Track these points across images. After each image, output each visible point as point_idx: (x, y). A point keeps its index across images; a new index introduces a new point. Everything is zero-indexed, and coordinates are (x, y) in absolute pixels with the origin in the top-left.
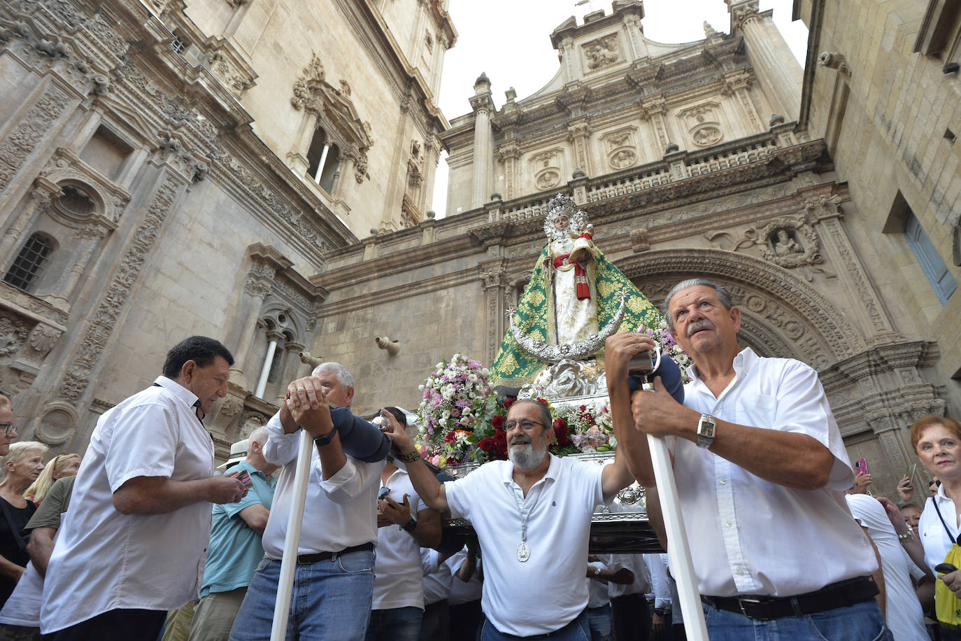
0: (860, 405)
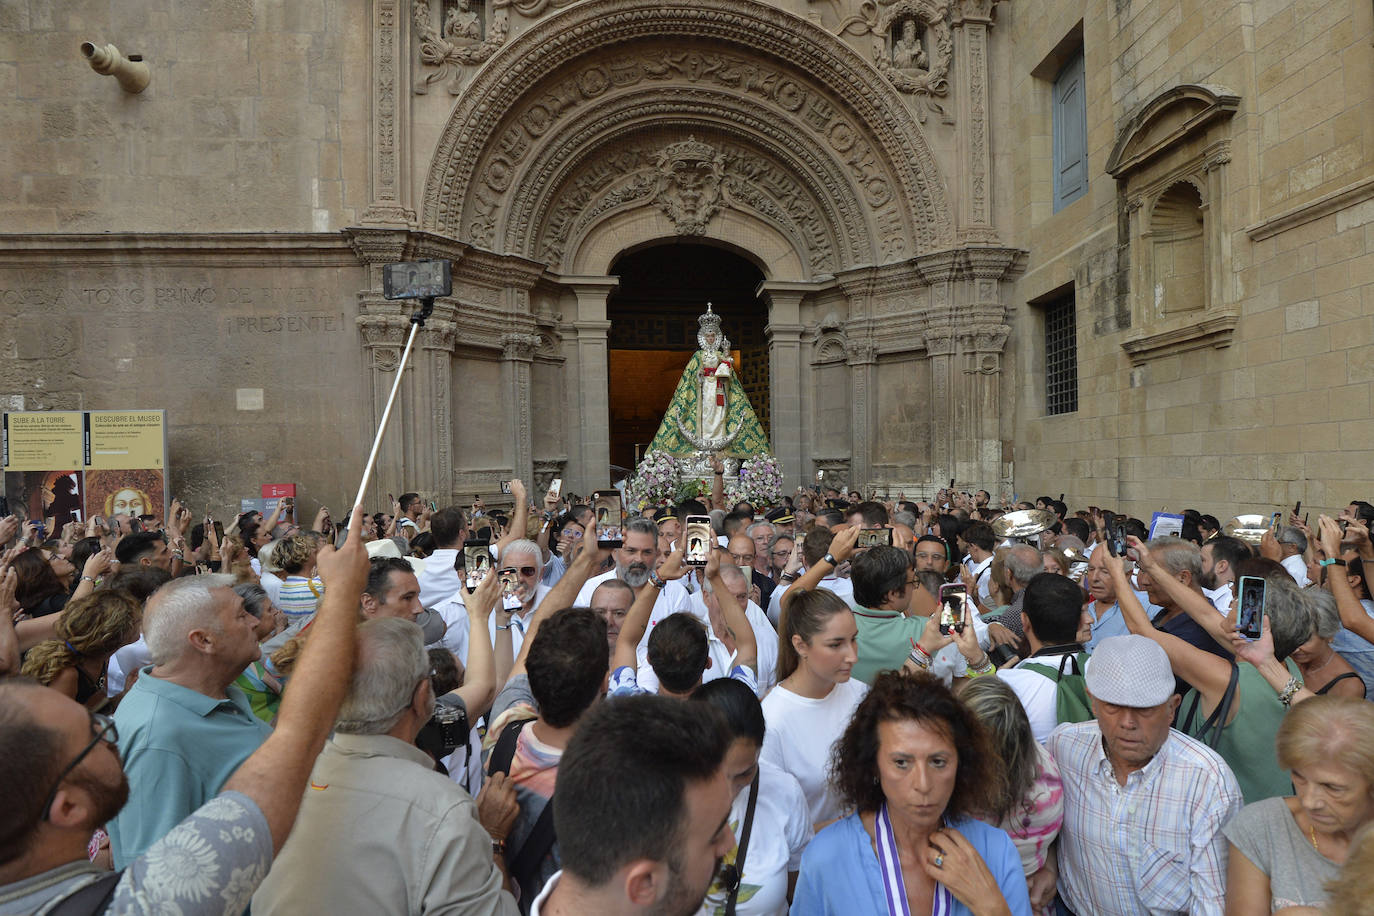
0: (924, 318)
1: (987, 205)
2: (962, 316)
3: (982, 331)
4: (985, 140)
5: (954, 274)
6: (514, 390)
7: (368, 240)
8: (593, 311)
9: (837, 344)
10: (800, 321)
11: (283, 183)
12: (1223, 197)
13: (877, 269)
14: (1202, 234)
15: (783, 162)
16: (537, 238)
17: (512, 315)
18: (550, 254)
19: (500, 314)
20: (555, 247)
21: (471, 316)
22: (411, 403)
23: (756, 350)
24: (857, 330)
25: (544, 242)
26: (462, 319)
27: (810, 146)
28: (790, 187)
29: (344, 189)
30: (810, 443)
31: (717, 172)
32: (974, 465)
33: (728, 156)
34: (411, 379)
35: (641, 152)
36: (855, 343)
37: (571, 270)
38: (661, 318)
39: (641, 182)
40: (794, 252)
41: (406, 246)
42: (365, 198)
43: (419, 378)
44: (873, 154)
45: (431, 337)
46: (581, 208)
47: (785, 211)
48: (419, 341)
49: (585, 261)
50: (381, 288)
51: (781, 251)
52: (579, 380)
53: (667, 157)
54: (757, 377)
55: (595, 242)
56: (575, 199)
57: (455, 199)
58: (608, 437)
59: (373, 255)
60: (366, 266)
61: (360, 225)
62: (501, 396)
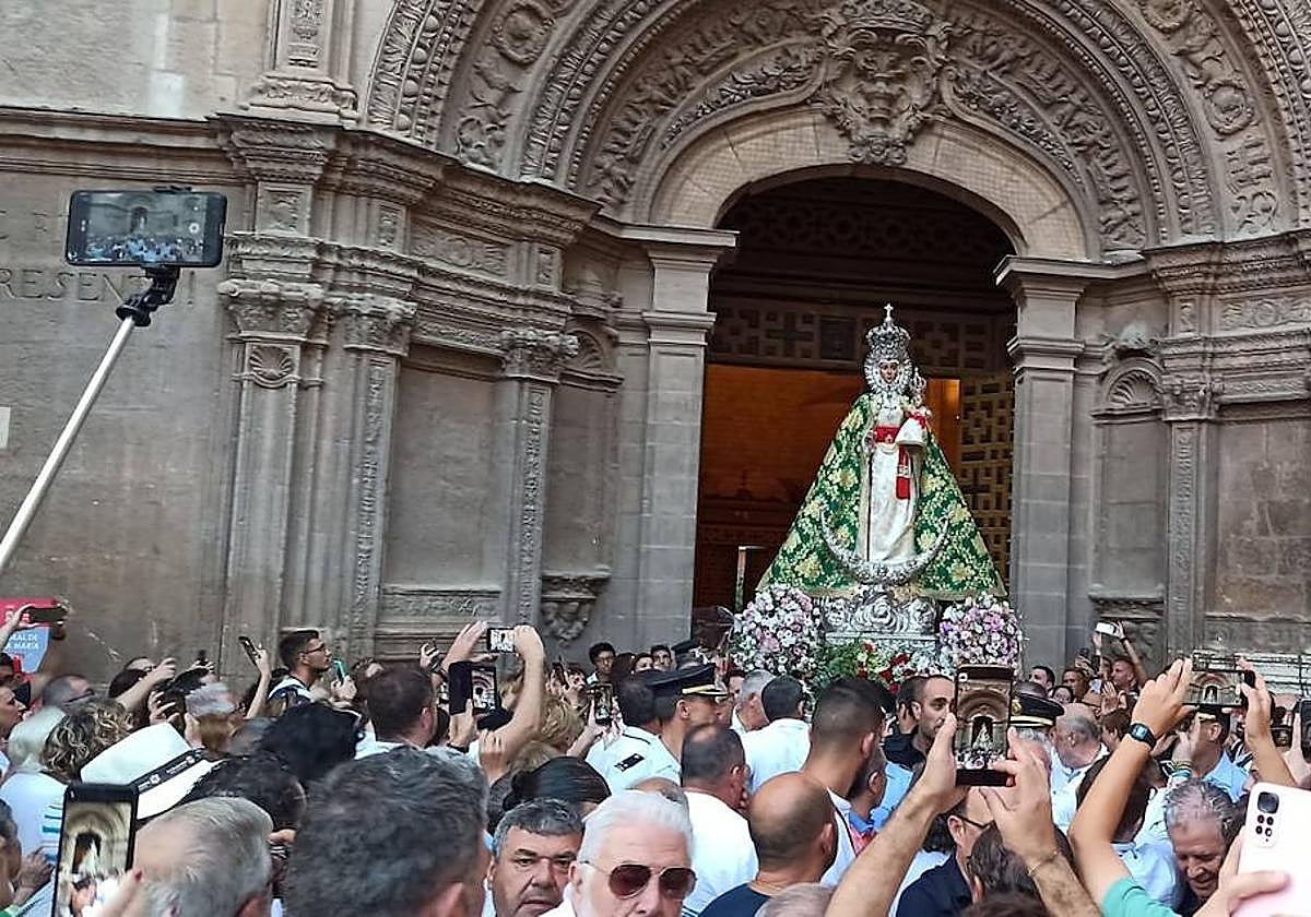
6: (517, 437)
7: (259, 138)
8: (684, 294)
9: (1145, 381)
10: (1077, 332)
11: (96, 16)
13: (1223, 247)
15: (1056, 42)
16: (583, 154)
17: (526, 293)
18: (608, 184)
19: (502, 289)
20: (617, 170)
21: (446, 292)
22: (312, 450)
23: (991, 381)
24: (1182, 356)
25: (598, 159)
26: (427, 297)
27: (1107, 18)
28: (1067, 88)
29: (218, 37)
30: (1088, 565)
31: (934, 54)
33: (955, 25)
34: (315, 406)
35: (794, 8)
36: (1178, 381)
37: (646, 215)
38: (812, 310)
39: (789, 62)
40: (1070, 206)
41: (333, 155)
42: (260, 60)
43: (333, 405)
44: (1222, 40)
45: (364, 327)
46: (674, 102)
47: (1056, 129)
48: (338, 334)
49: (674, 199)
50: (274, 231)
51: (1046, 203)
52: (644, 423)
53: (841, 21)
54: (989, 431)
55: (696, 166)
56: (664, 86)
57: (435, 73)
58: (693, 537)
59: (265, 166)
60: (249, 186)
61: (246, 109)
62: (490, 447)
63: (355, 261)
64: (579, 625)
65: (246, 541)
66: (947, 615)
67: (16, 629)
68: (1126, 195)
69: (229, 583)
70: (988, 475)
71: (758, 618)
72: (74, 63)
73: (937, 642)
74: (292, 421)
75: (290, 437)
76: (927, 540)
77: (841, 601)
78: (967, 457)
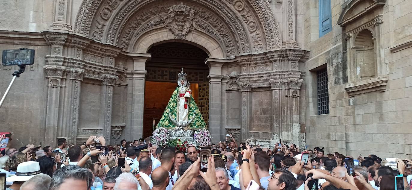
0: (270, 75)
1: (294, 33)
2: (284, 75)
3: (292, 81)
4: (293, 9)
5: (281, 59)
6: (106, 97)
7: (52, 36)
8: (140, 67)
9: (236, 83)
10: (222, 73)
11: (18, 11)
12: (381, 36)
13: (252, 55)
14: (373, 49)
15: (217, 14)
16: (119, 38)
17: (107, 67)
18: (124, 44)
19: (103, 66)
20: (126, 41)
21: (90, 67)
23: (204, 84)
25: (122, 39)
26: (87, 68)
27: (227, 9)
28: (219, 23)
29: (43, 15)
30: (225, 122)
31: (191, 17)
32: (290, 133)
33: (196, 10)
34: (64, 91)
35: (162, 7)
36: (243, 83)
37: (132, 51)
38: (167, 70)
39: (161, 18)
40: (220, 47)
41: (67, 39)
42: (51, 20)
43: (67, 91)
44: (251, 13)
45: (74, 75)
46: (138, 27)
47: (217, 32)
48: (68, 76)
49: (138, 47)
50: (55, 55)
51: (215, 47)
52: (132, 93)
53: (172, 10)
54: (204, 94)
55: (142, 40)
56: (135, 24)
57: (88, 22)
58: (143, 117)
59: (53, 42)
60: (50, 46)
61: (49, 30)
62: (100, 99)
63: (72, 61)
64: (119, 136)
65: (50, 119)
66: (195, 133)
67: (3, 139)
68: (231, 45)
69: (46, 128)
70: (204, 103)
71: (156, 134)
72: (14, 21)
73: (194, 138)
74: (59, 94)
75: (58, 98)
76: (191, 117)
77: (173, 130)
78: (200, 100)
